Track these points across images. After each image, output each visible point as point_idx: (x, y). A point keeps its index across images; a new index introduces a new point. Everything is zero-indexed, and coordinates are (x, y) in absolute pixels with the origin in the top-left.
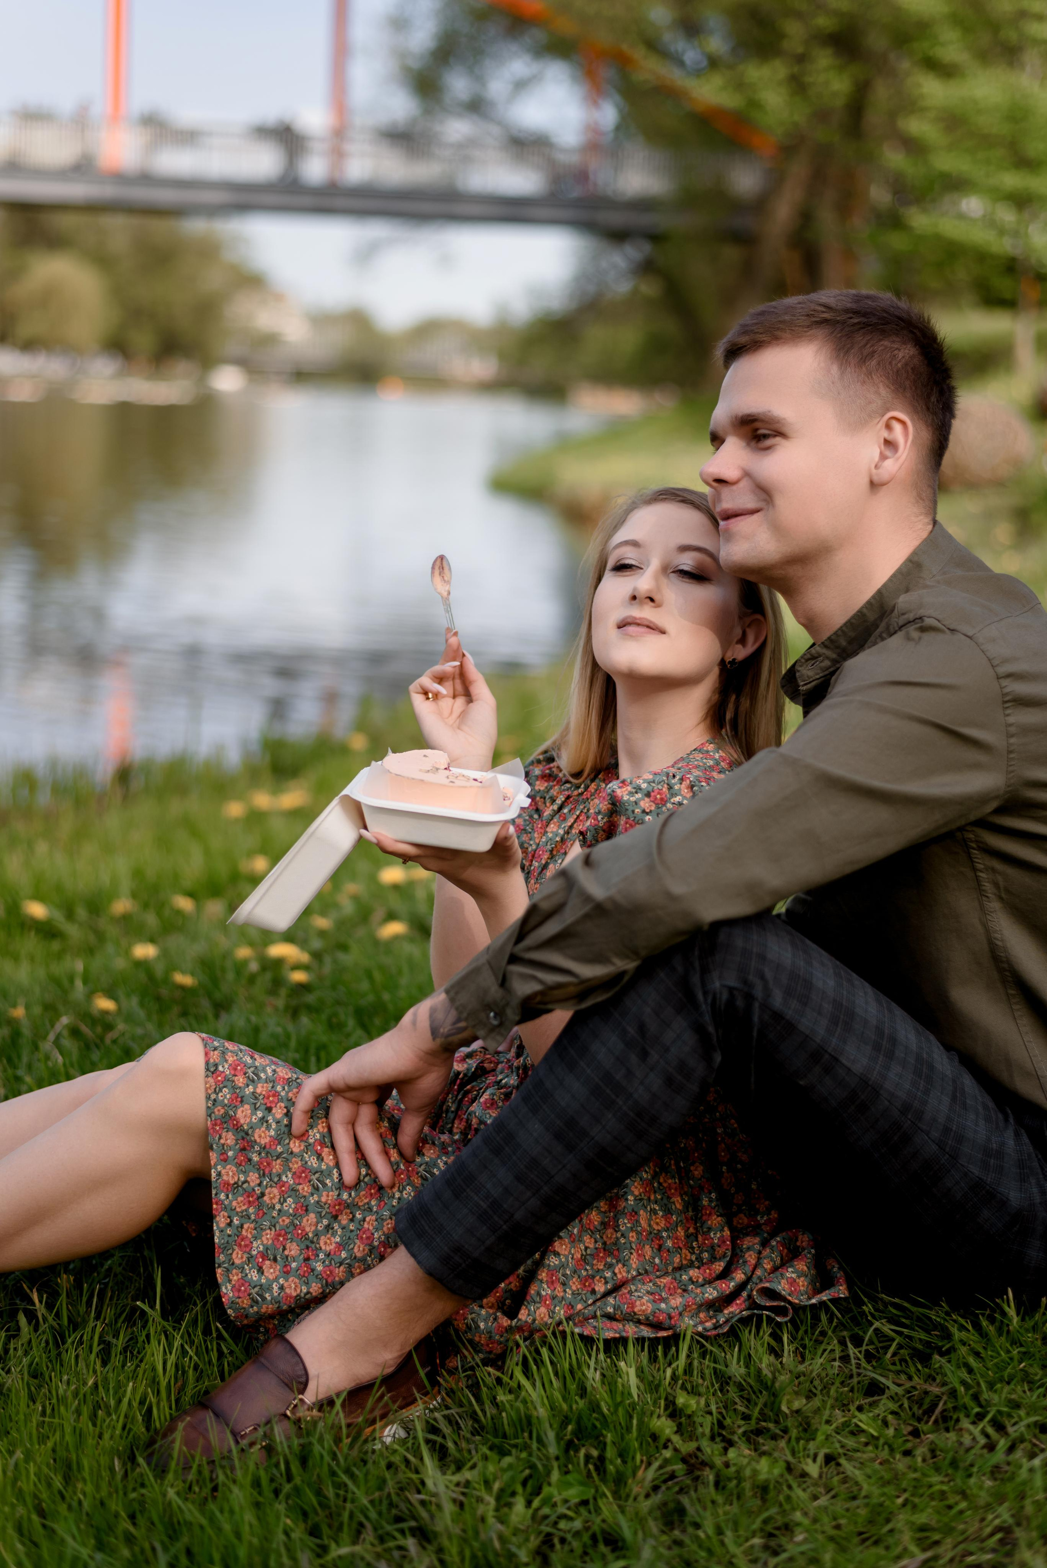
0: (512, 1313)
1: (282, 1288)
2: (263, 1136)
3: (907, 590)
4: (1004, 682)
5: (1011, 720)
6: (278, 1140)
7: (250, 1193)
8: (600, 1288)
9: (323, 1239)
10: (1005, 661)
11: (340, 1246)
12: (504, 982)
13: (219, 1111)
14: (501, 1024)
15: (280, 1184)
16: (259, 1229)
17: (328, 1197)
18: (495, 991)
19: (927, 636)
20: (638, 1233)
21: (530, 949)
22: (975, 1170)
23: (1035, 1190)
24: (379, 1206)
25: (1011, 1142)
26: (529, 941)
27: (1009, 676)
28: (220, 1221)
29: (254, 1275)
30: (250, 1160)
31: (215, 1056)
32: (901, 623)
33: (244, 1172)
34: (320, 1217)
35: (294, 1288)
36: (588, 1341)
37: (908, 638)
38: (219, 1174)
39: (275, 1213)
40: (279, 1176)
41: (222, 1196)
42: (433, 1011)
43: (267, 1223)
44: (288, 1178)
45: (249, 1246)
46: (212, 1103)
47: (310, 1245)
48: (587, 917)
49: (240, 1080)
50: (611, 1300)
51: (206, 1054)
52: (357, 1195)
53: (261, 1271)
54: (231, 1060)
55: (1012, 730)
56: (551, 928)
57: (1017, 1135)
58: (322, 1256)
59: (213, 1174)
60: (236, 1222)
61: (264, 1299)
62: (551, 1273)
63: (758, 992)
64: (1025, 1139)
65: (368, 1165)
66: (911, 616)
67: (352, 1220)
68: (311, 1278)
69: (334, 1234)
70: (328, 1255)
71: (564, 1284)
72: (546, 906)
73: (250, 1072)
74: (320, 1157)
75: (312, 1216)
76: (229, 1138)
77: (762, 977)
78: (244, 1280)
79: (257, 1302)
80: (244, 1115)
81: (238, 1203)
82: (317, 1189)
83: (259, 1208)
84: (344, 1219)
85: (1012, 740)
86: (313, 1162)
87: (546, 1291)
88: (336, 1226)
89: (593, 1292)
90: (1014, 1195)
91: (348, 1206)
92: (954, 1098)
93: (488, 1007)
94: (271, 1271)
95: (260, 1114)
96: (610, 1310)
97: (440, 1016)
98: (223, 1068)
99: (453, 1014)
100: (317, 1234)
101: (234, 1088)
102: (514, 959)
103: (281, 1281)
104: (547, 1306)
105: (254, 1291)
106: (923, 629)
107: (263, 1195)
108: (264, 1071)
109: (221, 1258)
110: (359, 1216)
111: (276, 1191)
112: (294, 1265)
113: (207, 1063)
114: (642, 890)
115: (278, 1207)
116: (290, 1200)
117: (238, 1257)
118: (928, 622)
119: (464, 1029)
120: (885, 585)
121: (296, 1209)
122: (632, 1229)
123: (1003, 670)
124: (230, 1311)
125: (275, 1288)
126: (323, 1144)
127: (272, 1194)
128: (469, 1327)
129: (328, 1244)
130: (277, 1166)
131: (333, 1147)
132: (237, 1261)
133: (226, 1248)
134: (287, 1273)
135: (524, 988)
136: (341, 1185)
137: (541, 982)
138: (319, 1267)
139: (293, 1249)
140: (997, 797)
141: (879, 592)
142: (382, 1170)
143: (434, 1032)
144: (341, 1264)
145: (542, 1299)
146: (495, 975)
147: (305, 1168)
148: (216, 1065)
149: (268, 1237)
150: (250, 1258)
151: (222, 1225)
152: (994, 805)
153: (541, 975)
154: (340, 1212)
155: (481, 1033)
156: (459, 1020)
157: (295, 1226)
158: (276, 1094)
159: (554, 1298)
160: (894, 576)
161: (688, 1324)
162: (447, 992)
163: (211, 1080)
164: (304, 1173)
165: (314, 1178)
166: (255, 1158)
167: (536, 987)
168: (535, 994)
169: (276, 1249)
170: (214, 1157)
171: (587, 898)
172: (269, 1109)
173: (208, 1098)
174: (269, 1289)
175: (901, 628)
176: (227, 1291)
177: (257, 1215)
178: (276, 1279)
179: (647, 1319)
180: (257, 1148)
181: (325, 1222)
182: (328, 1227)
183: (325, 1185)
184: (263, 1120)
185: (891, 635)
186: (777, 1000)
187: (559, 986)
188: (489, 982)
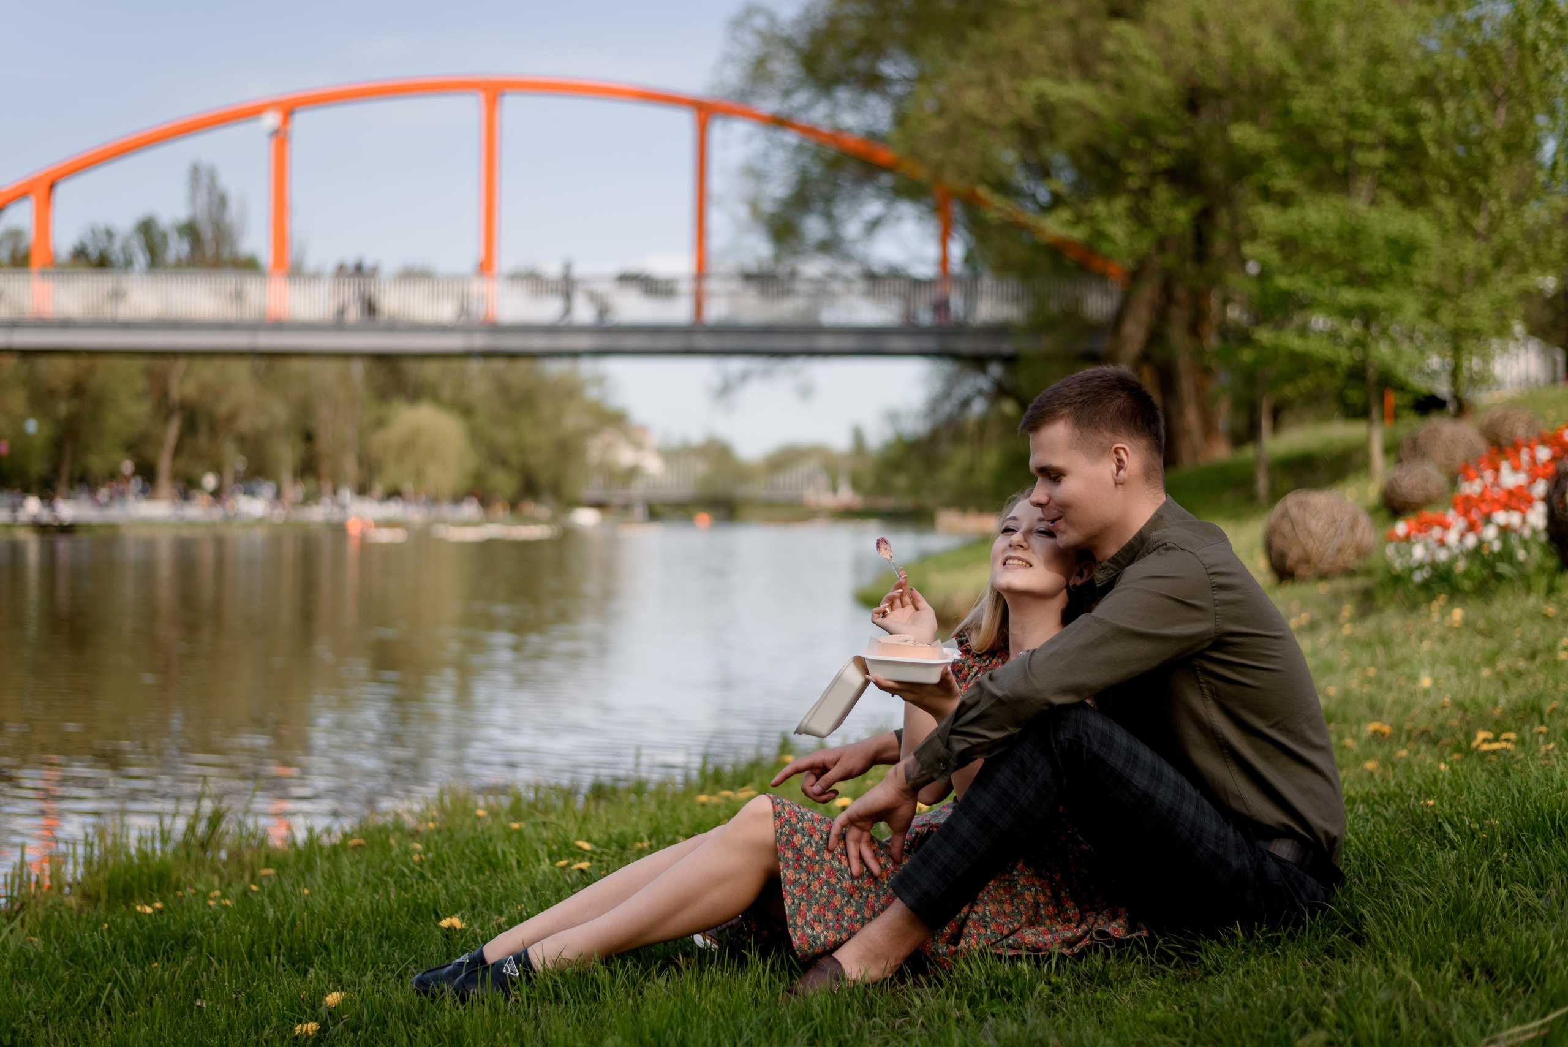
0: (956, 943)
1: (826, 937)
2: (808, 851)
3: (1156, 530)
4: (1212, 577)
5: (1216, 597)
6: (817, 853)
7: (803, 885)
8: (1006, 932)
9: (845, 909)
10: (1212, 566)
11: (856, 912)
12: (948, 745)
13: (784, 839)
14: (946, 770)
15: (818, 878)
16: (809, 905)
17: (847, 883)
18: (943, 751)
19: (1170, 553)
20: (1025, 905)
21: (961, 726)
22: (1211, 847)
23: (1247, 861)
24: (875, 888)
25: (1231, 834)
26: (961, 721)
27: (1215, 573)
28: (788, 902)
29: (809, 931)
30: (801, 866)
31: (779, 808)
32: (1155, 546)
33: (798, 873)
34: (843, 896)
35: (832, 936)
36: (999, 957)
37: (1160, 554)
38: (785, 875)
39: (817, 896)
40: (818, 874)
41: (788, 887)
42: (906, 767)
43: (813, 902)
44: (823, 875)
45: (804, 916)
46: (778, 834)
47: (839, 913)
48: (993, 705)
49: (794, 820)
50: (1012, 937)
51: (774, 807)
52: (863, 882)
53: (813, 928)
54: (787, 809)
55: (1217, 602)
56: (972, 714)
57: (1235, 832)
58: (846, 918)
59: (782, 875)
60: (796, 902)
61: (816, 944)
62: (974, 922)
63: (1085, 742)
64: (1239, 834)
65: (866, 866)
66: (1160, 543)
67: (861, 897)
68: (842, 930)
69: (851, 906)
70: (850, 917)
71: (985, 927)
72: (969, 702)
73: (799, 815)
74: (840, 862)
75: (838, 896)
76: (789, 854)
77: (1087, 734)
78: (804, 934)
79: (812, 946)
80: (797, 839)
81: (797, 891)
82: (840, 880)
83: (809, 893)
84: (856, 897)
85: (1217, 608)
86: (836, 865)
87: (973, 931)
88: (852, 901)
89: (1002, 934)
90: (1235, 863)
91: (858, 889)
92: (1197, 808)
93: (939, 760)
94: (818, 928)
95: (806, 839)
96: (1011, 942)
97: (911, 768)
98: (785, 815)
99: (919, 766)
100: (842, 906)
101: (791, 825)
102: (953, 732)
103: (825, 933)
104: (975, 939)
105: (810, 940)
106: (1167, 549)
107: (810, 885)
108: (806, 815)
109: (790, 922)
110: (864, 895)
111: (817, 883)
112: (831, 924)
113: (774, 812)
114: (1022, 689)
115: (819, 892)
116: (825, 888)
117: (800, 921)
118: (1169, 545)
119: (925, 774)
120: (1143, 528)
121: (829, 893)
122: (1021, 904)
123: (1211, 570)
124: (798, 952)
125: (822, 937)
126: (842, 854)
127: (815, 885)
128: (933, 954)
129: (849, 911)
130: (816, 869)
131: (847, 856)
132: (799, 924)
133: (792, 916)
134: (827, 928)
135: (959, 746)
136: (852, 877)
137: (969, 742)
138: (846, 924)
139: (830, 916)
140: (1210, 639)
141: (1140, 532)
142: (875, 868)
143: (907, 778)
144: (858, 921)
145: (972, 936)
146: (942, 741)
147: (832, 869)
148: (780, 813)
149: (815, 909)
150: (806, 922)
151: (789, 903)
152: (1208, 644)
153: (969, 739)
154: (854, 892)
155: (935, 776)
156: (922, 769)
157: (829, 903)
158: (814, 828)
159: (978, 935)
160: (1148, 522)
161: (1056, 949)
162: (915, 754)
163: (778, 822)
164: (832, 871)
165: (838, 874)
166: (804, 864)
167: (967, 746)
168: (966, 750)
169: (820, 916)
170: (782, 865)
171: (993, 696)
172: (811, 836)
173: (777, 832)
174: (819, 938)
175: (1154, 550)
176: (795, 940)
177: (807, 897)
178: (822, 932)
179: (1033, 946)
180: (805, 858)
181: (846, 899)
182: (848, 902)
183: (844, 877)
184: (809, 842)
185: (1149, 554)
186: (1095, 747)
187: (979, 744)
188: (939, 746)
